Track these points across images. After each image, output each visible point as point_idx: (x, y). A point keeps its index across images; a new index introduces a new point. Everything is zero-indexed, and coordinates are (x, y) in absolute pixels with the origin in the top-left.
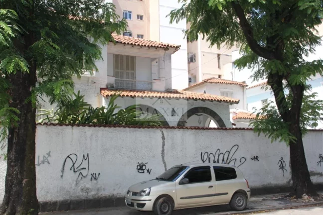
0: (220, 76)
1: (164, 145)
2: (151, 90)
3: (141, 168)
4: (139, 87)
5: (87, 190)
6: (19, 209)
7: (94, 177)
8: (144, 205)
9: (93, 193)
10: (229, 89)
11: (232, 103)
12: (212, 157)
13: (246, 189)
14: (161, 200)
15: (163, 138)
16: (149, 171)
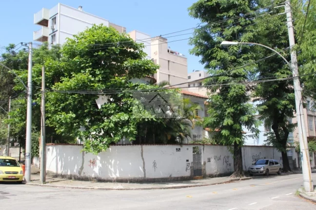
7: (230, 165)
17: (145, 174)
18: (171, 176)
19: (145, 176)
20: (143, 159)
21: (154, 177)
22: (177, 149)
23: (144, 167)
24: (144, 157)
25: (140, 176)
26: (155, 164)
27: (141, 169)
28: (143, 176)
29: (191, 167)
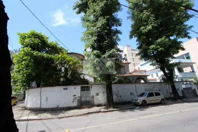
0: (135, 69)
1: (136, 87)
2: (126, 74)
3: (131, 94)
4: (122, 73)
5: (119, 100)
6: (111, 104)
7: (121, 97)
8: (139, 103)
9: (121, 101)
10: (142, 72)
11: (148, 76)
12: (148, 90)
13: (164, 98)
14: (143, 101)
15: (136, 86)
16: (133, 95)
17: (41, 105)
18: (58, 106)
19: (41, 107)
20: (41, 96)
21: (45, 108)
22: (64, 89)
23: (41, 101)
24: (41, 94)
25: (38, 107)
26: (47, 99)
27: (39, 102)
28: (40, 107)
29: (78, 100)
